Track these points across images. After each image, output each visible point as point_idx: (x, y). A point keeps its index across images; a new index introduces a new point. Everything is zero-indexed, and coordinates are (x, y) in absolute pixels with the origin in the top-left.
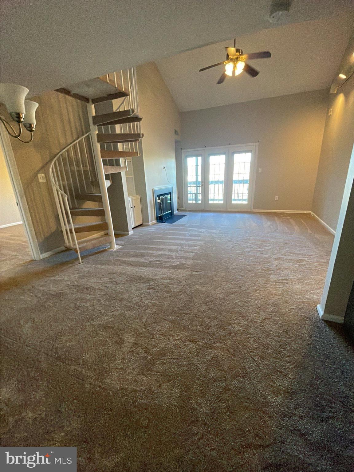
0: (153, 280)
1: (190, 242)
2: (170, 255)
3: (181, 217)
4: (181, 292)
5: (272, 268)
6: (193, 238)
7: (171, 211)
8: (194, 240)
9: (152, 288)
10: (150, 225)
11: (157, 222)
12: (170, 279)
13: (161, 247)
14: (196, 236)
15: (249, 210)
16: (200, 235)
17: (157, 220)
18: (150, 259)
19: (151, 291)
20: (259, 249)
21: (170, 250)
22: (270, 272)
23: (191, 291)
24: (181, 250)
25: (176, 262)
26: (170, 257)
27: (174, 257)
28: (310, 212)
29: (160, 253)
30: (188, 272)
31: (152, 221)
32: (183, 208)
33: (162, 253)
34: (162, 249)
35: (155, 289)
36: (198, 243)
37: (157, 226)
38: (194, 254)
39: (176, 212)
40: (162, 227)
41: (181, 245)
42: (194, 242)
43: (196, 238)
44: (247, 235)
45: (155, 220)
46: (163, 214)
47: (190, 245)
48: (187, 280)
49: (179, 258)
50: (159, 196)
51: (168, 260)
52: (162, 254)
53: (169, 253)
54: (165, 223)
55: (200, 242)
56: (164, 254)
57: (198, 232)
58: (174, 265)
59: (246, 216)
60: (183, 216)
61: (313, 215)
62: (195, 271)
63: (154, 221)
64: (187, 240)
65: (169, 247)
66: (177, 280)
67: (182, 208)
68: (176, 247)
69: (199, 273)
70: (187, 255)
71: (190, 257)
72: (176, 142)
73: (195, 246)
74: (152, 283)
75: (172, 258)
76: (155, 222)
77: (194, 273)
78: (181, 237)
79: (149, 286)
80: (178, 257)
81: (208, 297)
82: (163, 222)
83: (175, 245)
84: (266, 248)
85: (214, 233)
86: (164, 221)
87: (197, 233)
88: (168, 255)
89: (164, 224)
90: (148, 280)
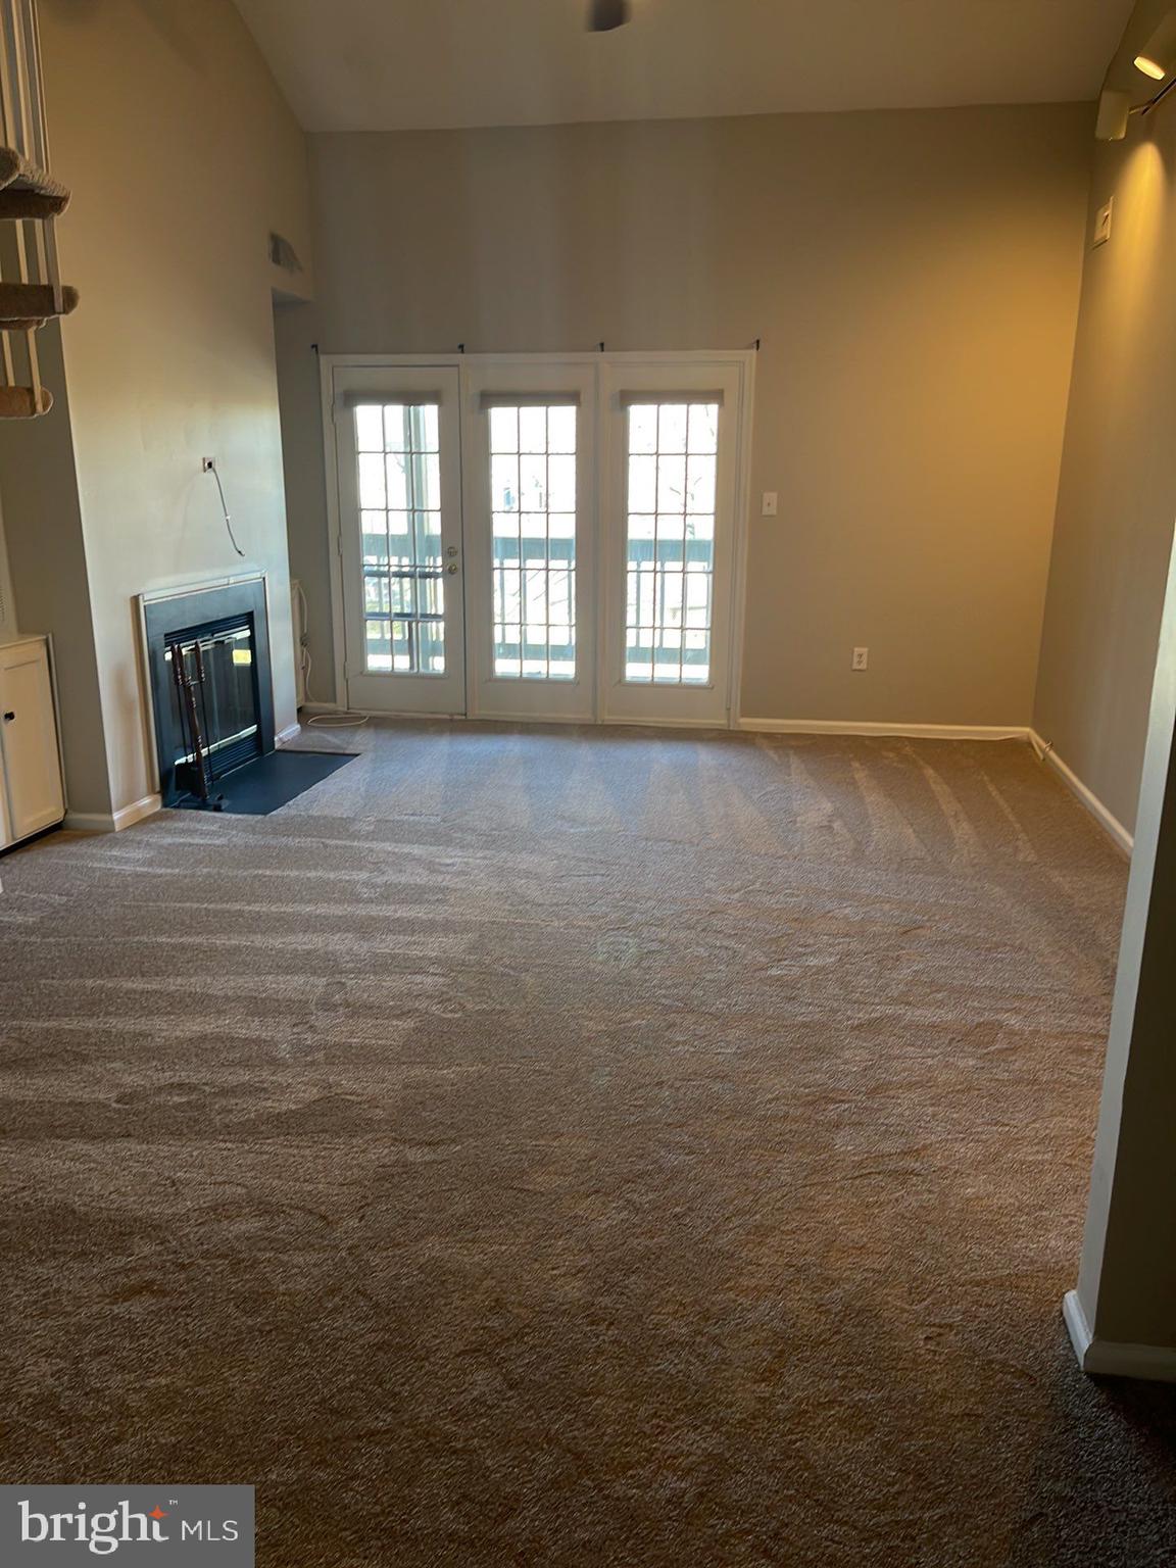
0: (152, 1228)
1: (386, 945)
2: (258, 1041)
3: (323, 763)
4: (332, 1292)
5: (843, 1085)
6: (404, 912)
7: (253, 728)
8: (409, 927)
9: (147, 1287)
10: (117, 827)
11: (165, 805)
12: (265, 1208)
13: (196, 983)
14: (419, 901)
15: (720, 722)
16: (443, 890)
17: (164, 791)
18: (127, 1079)
19: (137, 1308)
20: (774, 972)
21: (259, 1007)
22: (832, 1112)
23: (397, 1277)
24: (326, 1005)
25: (299, 1090)
26: (261, 1055)
27: (283, 1051)
28: (1028, 734)
29: (193, 1027)
30: (381, 1153)
31: (130, 797)
32: (335, 701)
33: (209, 1029)
34: (200, 1003)
35: (164, 1293)
36: (432, 946)
37: (168, 831)
38: (409, 1024)
39: (287, 732)
40: (197, 840)
41: (327, 965)
42: (409, 944)
43: (418, 912)
44: (709, 884)
45: (152, 791)
46: (204, 752)
47: (382, 966)
48: (368, 1210)
49: (320, 1056)
50: (174, 638)
51: (245, 1076)
52: (204, 1038)
53: (253, 1029)
54: (218, 809)
55: (449, 941)
56: (218, 1038)
57: (432, 867)
58: (284, 1108)
59: (705, 757)
60: (337, 759)
61: (1043, 751)
62: (420, 1144)
63: (146, 801)
64: (364, 928)
65: (247, 983)
66: (311, 1212)
67: (329, 706)
68: (298, 980)
69: (441, 1153)
70: (364, 1032)
71: (385, 1048)
72: (282, 306)
73: (416, 967)
74: (147, 1249)
75: (275, 1063)
76: (149, 803)
77: (414, 1155)
78: (323, 909)
79: (127, 1271)
80: (311, 1049)
81: (498, 1306)
82: (203, 806)
83: (289, 970)
84: (813, 961)
85: (527, 874)
86: (211, 799)
87: (421, 877)
88: (247, 1041)
89: (215, 819)
90: (121, 1231)
